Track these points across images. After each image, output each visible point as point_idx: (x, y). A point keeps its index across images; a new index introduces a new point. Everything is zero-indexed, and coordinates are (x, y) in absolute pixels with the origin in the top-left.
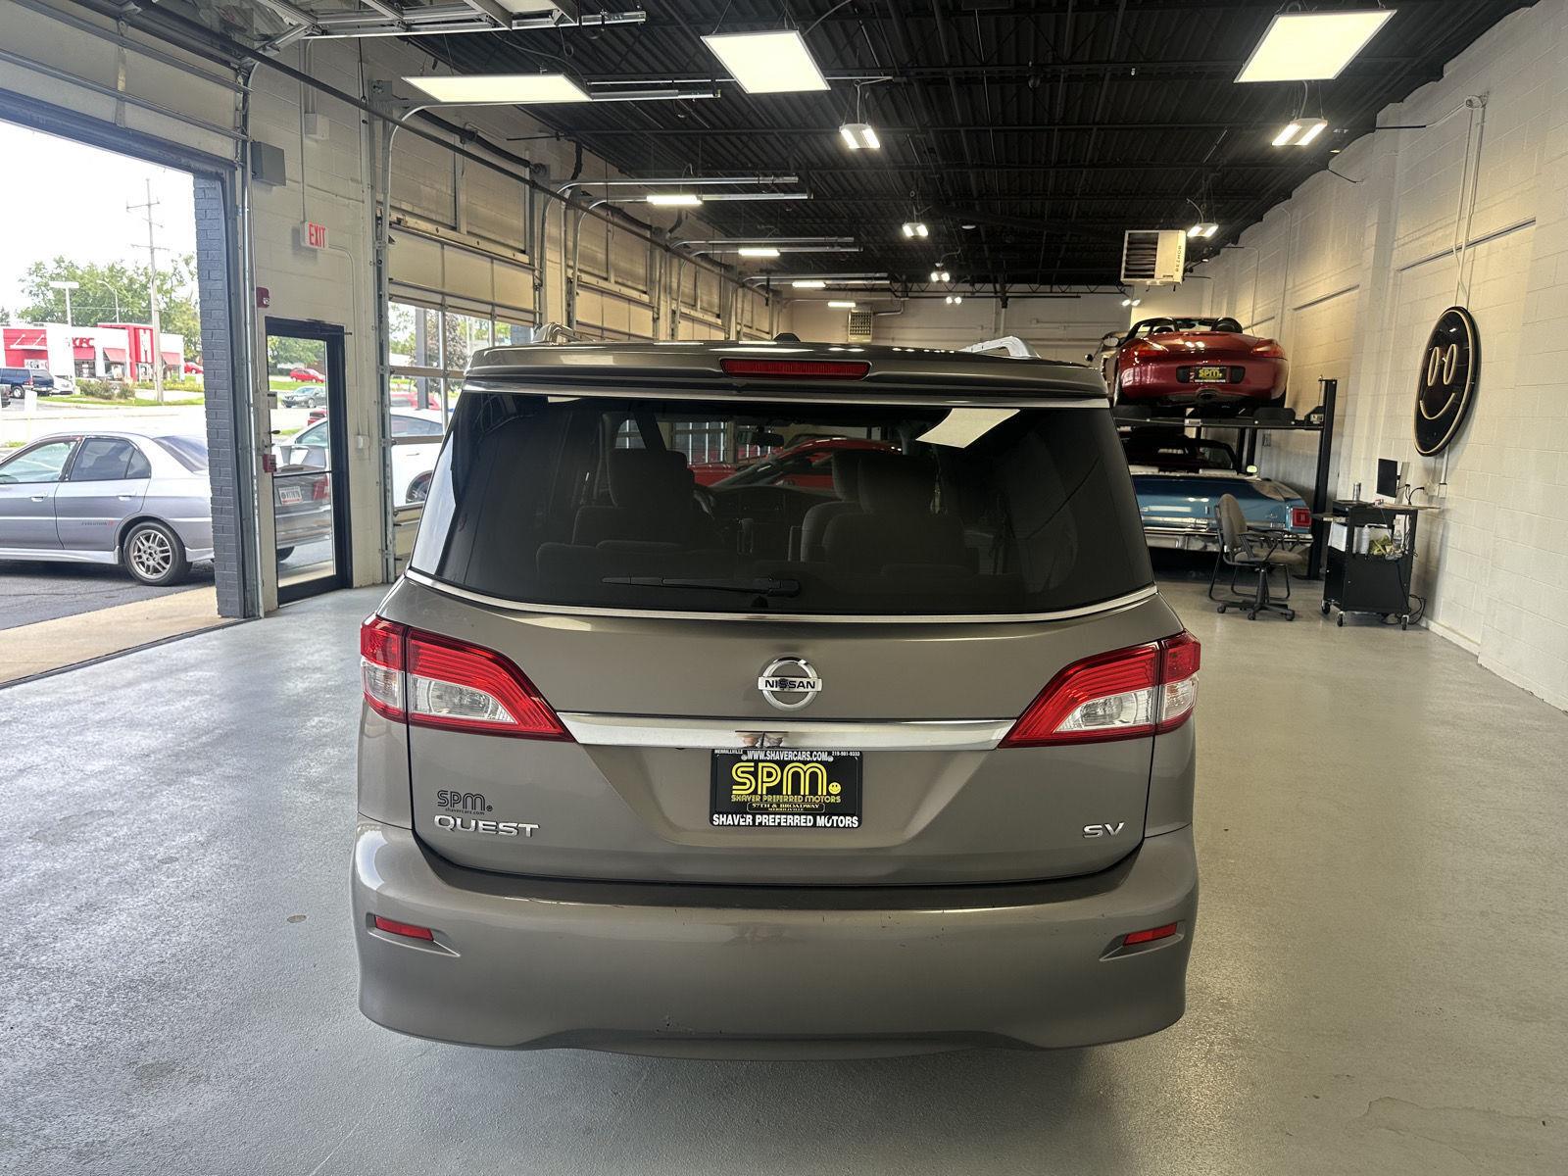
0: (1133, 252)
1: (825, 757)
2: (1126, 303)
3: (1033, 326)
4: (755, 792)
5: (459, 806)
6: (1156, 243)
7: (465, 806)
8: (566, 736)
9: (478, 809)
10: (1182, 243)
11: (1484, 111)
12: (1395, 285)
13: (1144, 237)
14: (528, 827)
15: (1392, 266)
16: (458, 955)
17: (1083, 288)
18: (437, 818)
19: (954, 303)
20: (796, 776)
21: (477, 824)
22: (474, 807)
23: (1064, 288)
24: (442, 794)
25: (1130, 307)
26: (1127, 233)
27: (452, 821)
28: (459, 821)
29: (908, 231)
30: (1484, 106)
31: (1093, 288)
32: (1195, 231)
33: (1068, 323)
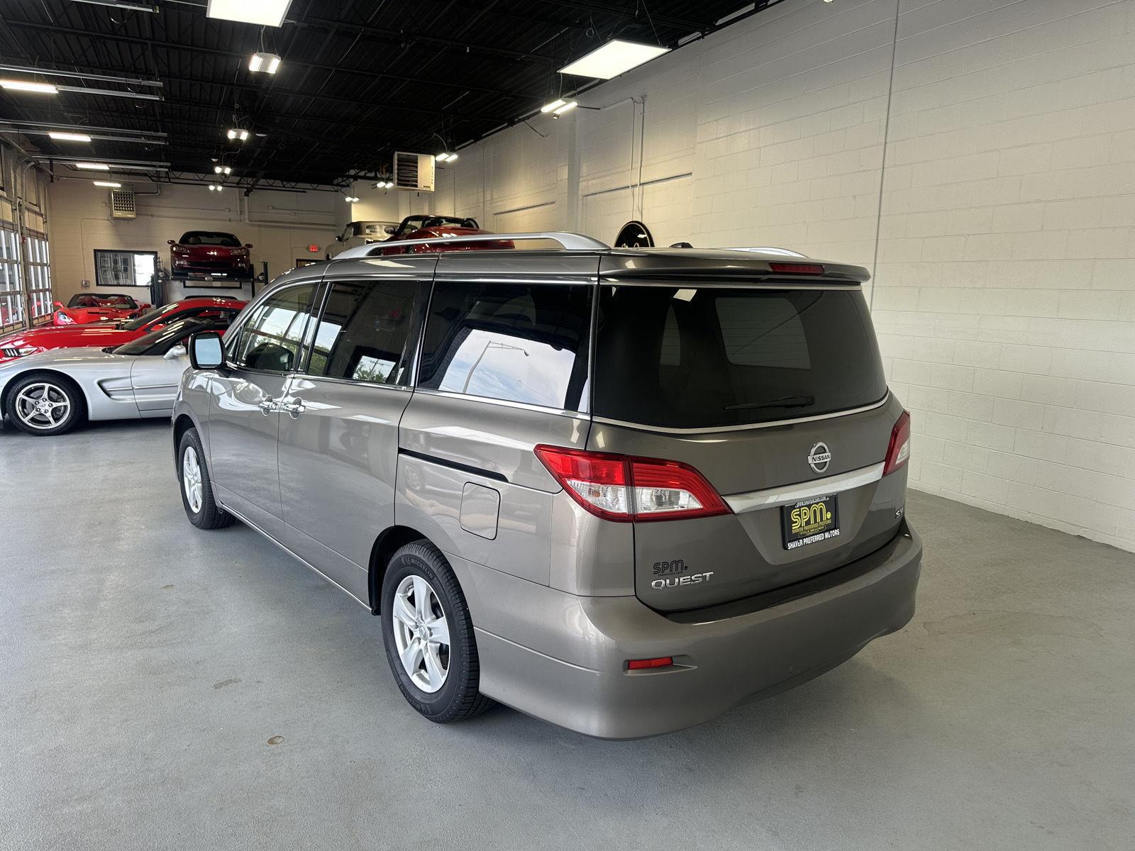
0: (401, 167)
1: (824, 499)
2: (348, 199)
3: (270, 211)
4: (801, 526)
5: (667, 571)
6: (417, 163)
7: (671, 570)
8: (728, 511)
9: (679, 569)
10: (433, 164)
11: (644, 106)
12: (583, 204)
13: (405, 157)
14: (708, 574)
15: (580, 192)
16: (696, 667)
17: (307, 186)
18: (653, 583)
19: (216, 190)
20: (815, 511)
21: (679, 580)
22: (677, 569)
23: (293, 184)
24: (656, 566)
25: (351, 202)
26: (396, 154)
27: (663, 582)
28: (668, 581)
29: (232, 135)
30: (643, 103)
31: (315, 186)
32: (442, 157)
33: (298, 210)
